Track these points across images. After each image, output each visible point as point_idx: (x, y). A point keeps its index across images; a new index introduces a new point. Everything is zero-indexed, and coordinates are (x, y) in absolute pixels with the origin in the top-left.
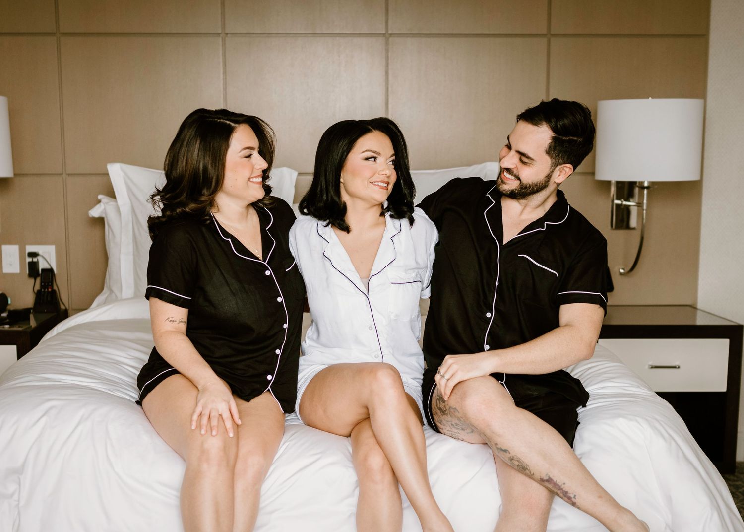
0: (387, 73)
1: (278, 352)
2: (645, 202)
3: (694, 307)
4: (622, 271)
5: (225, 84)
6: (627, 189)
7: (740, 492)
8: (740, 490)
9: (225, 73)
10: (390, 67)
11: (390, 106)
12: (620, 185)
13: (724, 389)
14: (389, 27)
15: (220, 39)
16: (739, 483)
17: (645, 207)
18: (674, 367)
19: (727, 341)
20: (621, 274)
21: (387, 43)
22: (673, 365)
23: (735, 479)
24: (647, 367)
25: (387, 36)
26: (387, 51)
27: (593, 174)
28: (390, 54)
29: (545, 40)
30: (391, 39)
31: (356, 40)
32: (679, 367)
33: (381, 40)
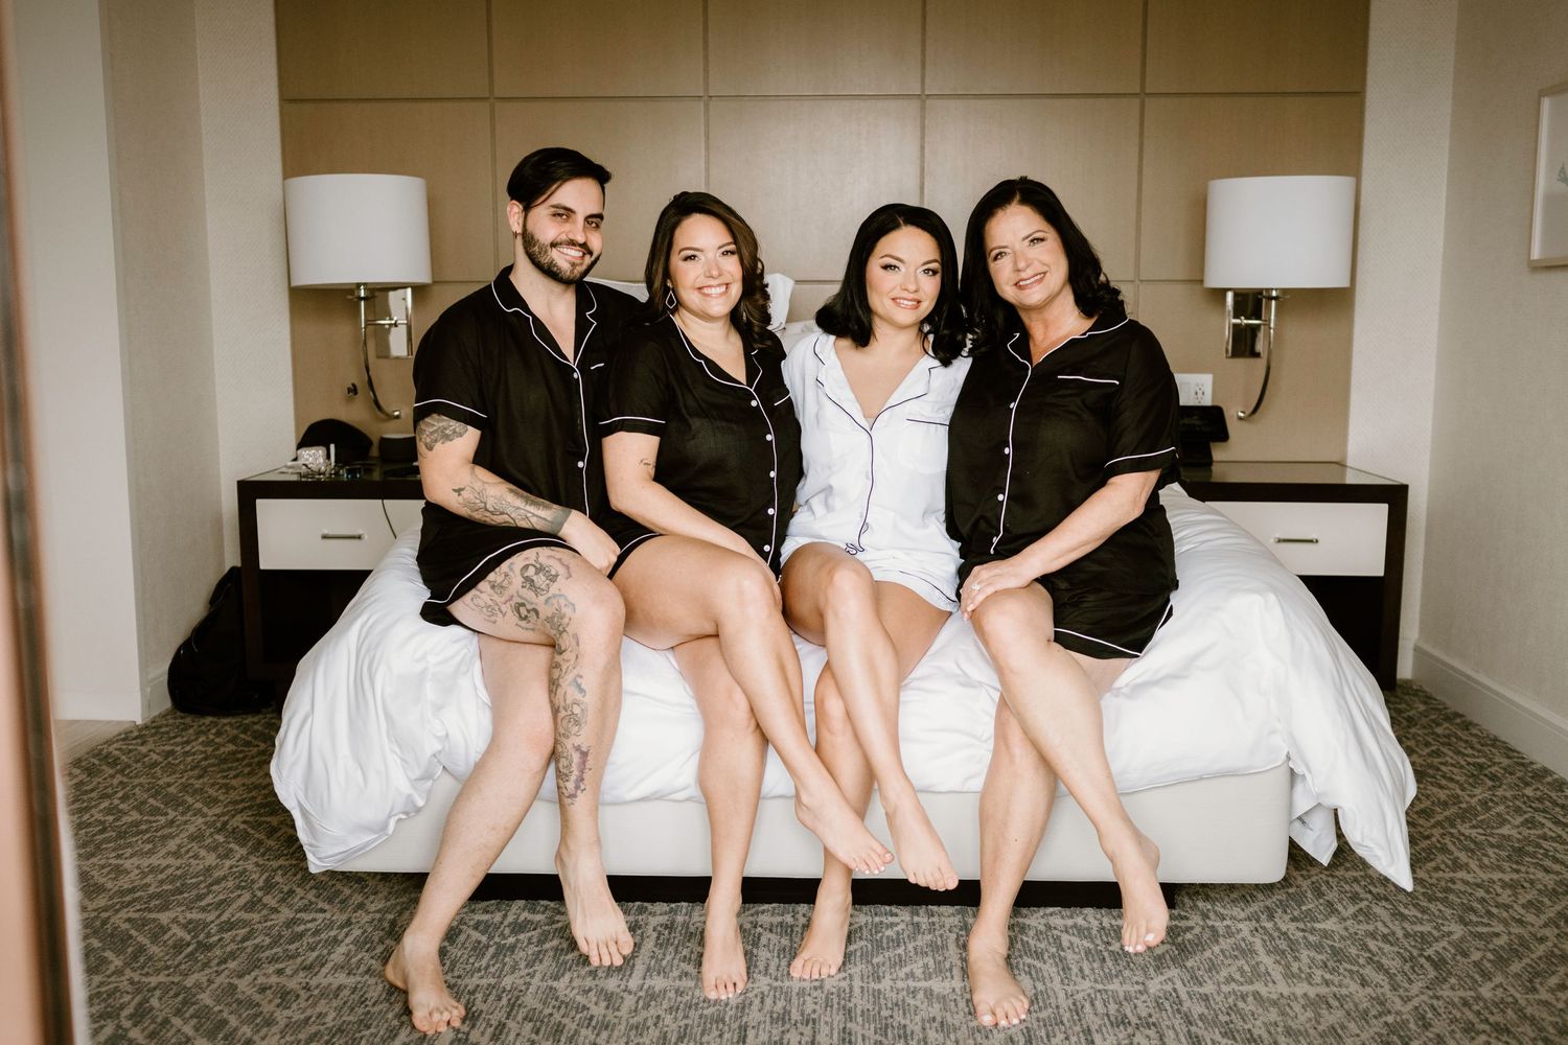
0: (922, 148)
1: (771, 511)
2: (1273, 317)
3: (1342, 465)
4: (1241, 415)
5: (707, 162)
6: (1251, 302)
7: (1404, 718)
8: (1403, 715)
9: (707, 148)
10: (926, 139)
11: (926, 191)
12: (1240, 298)
13: (1381, 573)
14: (926, 87)
15: (702, 104)
16: (1404, 706)
17: (1272, 325)
18: (1311, 541)
19: (1385, 507)
20: (1240, 418)
21: (923, 109)
22: (1309, 538)
23: (1398, 700)
24: (1272, 540)
25: (923, 97)
26: (923, 118)
27: (1202, 281)
28: (926, 121)
29: (1137, 101)
30: (928, 102)
31: (881, 104)
32: (1317, 541)
33: (916, 103)
